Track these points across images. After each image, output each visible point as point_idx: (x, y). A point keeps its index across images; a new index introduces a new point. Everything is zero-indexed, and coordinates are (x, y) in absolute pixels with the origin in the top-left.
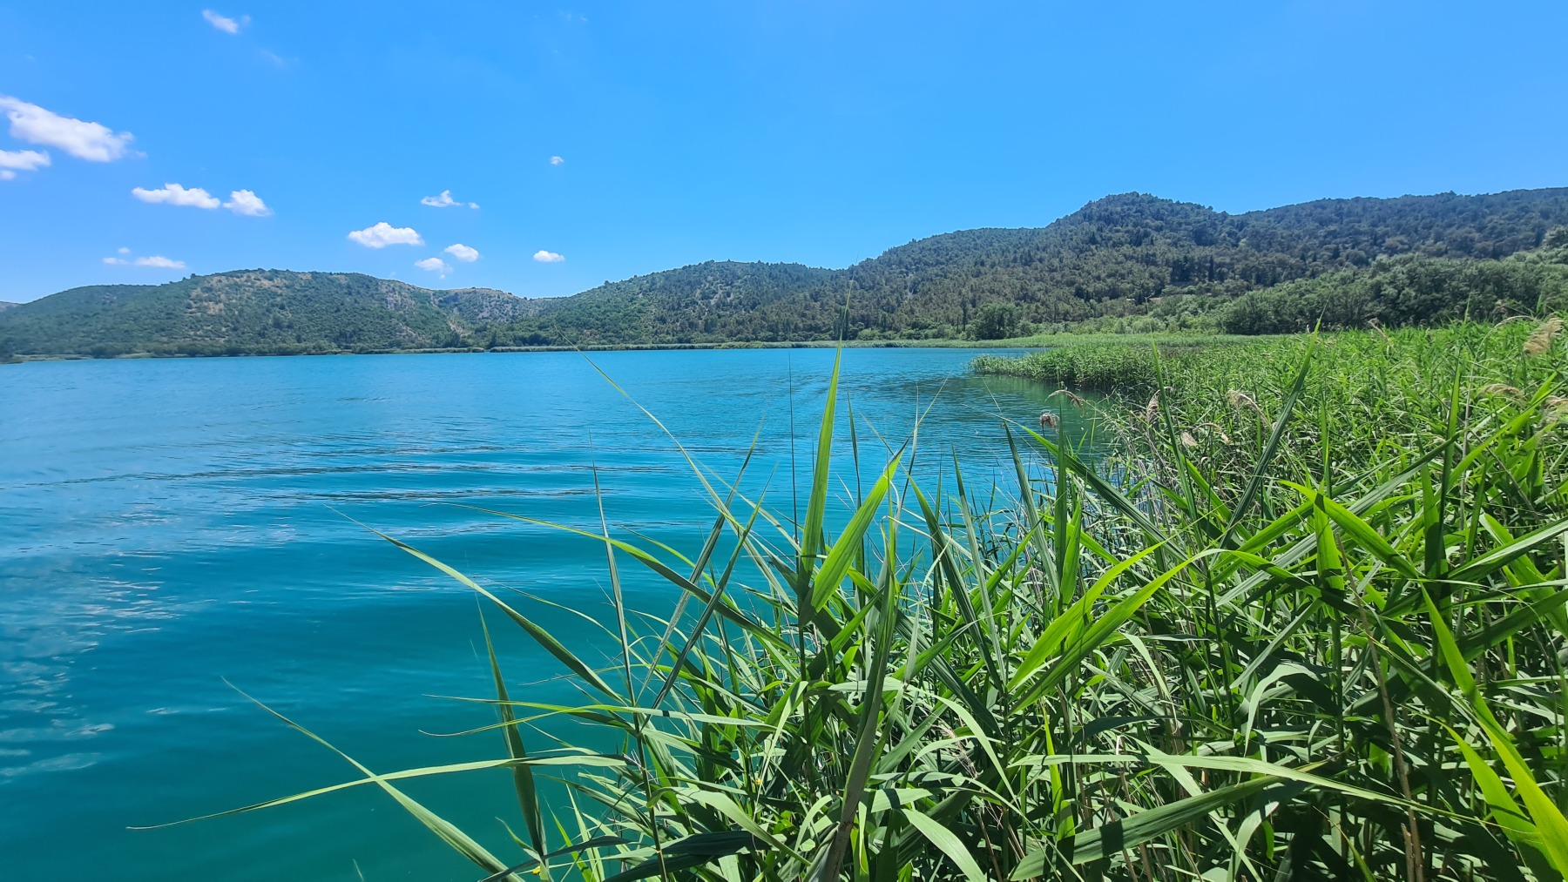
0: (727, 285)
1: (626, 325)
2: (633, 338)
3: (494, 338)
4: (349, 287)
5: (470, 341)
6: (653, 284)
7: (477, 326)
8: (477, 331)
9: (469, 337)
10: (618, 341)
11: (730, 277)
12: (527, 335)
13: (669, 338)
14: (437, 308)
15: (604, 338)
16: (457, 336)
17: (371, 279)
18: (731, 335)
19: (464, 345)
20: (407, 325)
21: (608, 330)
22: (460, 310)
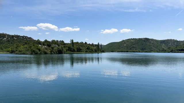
3: (172, 49)
4: (144, 40)
5: (167, 50)
7: (168, 47)
8: (168, 48)
9: (166, 49)
12: (180, 49)
14: (160, 44)
16: (164, 49)
17: (148, 39)
19: (165, 51)
20: (154, 47)
22: (165, 44)
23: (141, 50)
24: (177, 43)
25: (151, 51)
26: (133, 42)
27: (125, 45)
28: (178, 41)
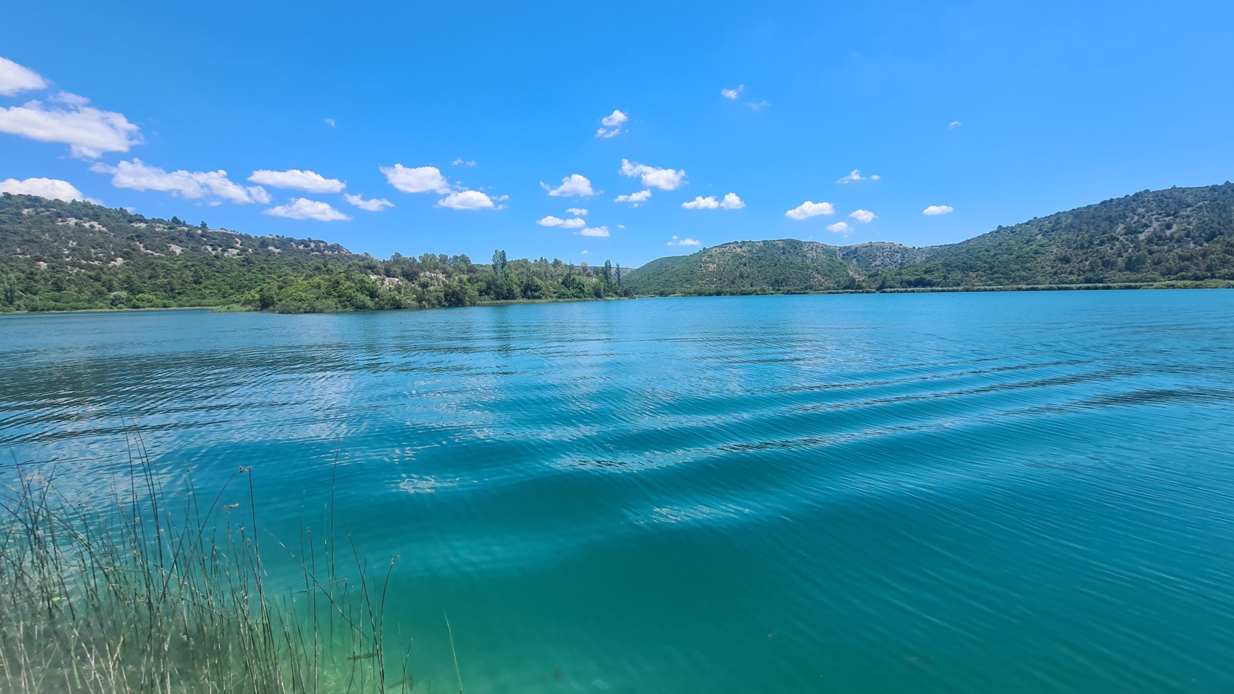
0: (1168, 215)
1: (1018, 267)
2: (1024, 279)
3: (883, 282)
4: (784, 249)
5: (864, 284)
6: (1057, 224)
7: (870, 273)
8: (871, 276)
9: (863, 281)
10: (1006, 282)
11: (1174, 206)
12: (913, 278)
13: (1072, 278)
14: (841, 261)
15: (991, 279)
16: (854, 280)
17: (798, 242)
18: (1168, 273)
19: (859, 287)
20: (819, 273)
21: (996, 273)
22: (858, 260)
23: (773, 285)
24: (903, 256)
25: (806, 288)
26: (742, 257)
27: (712, 267)
28: (906, 250)
